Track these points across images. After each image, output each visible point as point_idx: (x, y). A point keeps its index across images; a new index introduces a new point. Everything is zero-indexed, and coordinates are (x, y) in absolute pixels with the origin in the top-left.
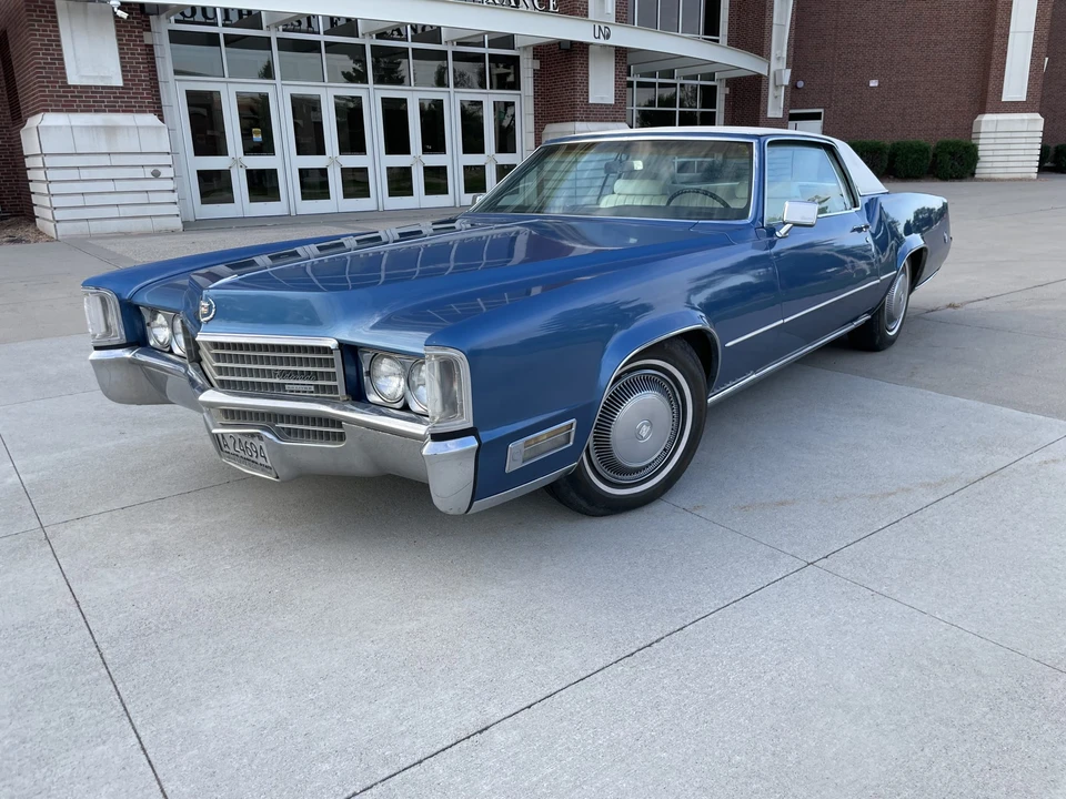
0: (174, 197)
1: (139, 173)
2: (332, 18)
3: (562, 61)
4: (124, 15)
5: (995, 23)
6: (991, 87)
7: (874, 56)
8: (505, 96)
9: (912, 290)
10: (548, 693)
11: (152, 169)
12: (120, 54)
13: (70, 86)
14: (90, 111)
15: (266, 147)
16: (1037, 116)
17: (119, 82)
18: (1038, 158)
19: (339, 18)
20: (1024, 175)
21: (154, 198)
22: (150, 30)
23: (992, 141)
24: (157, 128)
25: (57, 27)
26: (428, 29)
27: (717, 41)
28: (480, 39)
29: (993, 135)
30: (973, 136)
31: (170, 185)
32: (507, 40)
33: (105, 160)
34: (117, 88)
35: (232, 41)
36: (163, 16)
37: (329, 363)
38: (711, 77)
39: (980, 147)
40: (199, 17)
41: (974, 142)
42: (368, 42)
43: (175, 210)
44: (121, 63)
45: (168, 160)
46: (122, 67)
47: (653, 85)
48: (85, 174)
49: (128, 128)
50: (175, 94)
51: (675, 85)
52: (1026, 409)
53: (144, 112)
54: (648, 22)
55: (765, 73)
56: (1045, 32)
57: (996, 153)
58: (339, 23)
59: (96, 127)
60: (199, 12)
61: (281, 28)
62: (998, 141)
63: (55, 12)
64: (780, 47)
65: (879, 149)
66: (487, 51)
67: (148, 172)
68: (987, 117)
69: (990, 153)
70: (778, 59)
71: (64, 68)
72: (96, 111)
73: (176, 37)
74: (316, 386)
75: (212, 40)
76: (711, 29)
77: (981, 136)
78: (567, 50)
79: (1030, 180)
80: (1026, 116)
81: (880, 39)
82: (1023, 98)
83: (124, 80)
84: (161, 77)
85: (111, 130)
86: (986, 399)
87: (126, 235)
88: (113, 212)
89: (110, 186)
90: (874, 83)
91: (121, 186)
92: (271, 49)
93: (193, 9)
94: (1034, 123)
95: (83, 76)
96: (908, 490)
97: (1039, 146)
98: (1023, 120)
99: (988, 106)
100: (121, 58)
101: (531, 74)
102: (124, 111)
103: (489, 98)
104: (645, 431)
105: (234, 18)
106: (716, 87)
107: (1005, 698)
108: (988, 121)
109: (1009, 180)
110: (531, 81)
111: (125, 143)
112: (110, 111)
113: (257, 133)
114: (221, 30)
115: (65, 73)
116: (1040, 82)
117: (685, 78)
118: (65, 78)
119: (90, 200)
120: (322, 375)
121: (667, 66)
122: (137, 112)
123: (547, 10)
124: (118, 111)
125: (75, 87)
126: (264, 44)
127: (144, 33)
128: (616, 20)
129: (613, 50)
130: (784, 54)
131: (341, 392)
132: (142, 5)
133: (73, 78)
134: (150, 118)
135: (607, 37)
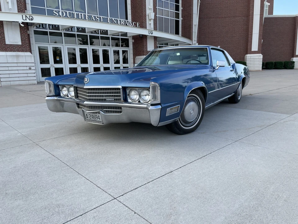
0: (35, 75)
1: (25, 68)
3: (140, 40)
4: (23, 25)
5: (249, 31)
6: (249, 47)
7: (219, 40)
8: (125, 49)
9: (242, 88)
10: (184, 165)
11: (29, 67)
12: (21, 36)
13: (6, 45)
14: (12, 51)
15: (60, 62)
16: (261, 55)
17: (20, 43)
18: (262, 65)
20: (258, 70)
21: (29, 75)
22: (29, 30)
23: (250, 61)
24: (30, 56)
25: (3, 28)
26: (104, 31)
27: (179, 36)
28: (118, 34)
29: (250, 60)
30: (245, 60)
31: (34, 71)
32: (125, 34)
33: (16, 65)
34: (20, 45)
35: (51, 34)
36: (32, 26)
37: (119, 93)
38: (178, 45)
39: (247, 63)
41: (245, 61)
42: (88, 34)
43: (35, 78)
44: (21, 38)
45: (33, 65)
46: (21, 39)
48: (10, 68)
49: (22, 56)
50: (35, 47)
52: (276, 113)
53: (27, 52)
54: (161, 30)
55: (192, 44)
56: (262, 33)
57: (251, 64)
58: (80, 30)
59: (14, 56)
61: (65, 30)
62: (251, 61)
63: (3, 25)
64: (195, 38)
66: (120, 37)
67: (28, 68)
68: (248, 55)
69: (250, 64)
71: (5, 40)
72: (13, 51)
73: (36, 32)
74: (114, 99)
75: (45, 33)
76: (177, 33)
77: (247, 60)
78: (141, 37)
79: (260, 71)
80: (258, 55)
81: (220, 36)
82: (257, 50)
83: (22, 43)
84: (31, 43)
85: (18, 56)
86: (265, 111)
87: (21, 85)
88: (17, 79)
89: (17, 72)
90: (219, 47)
91: (20, 72)
92: (62, 36)
93: (40, 24)
94: (260, 56)
95: (10, 42)
96: (254, 128)
97: (262, 62)
98: (257, 56)
99: (248, 52)
100: (21, 37)
101: (132, 43)
102: (21, 51)
103: (121, 49)
104: (192, 112)
105: (51, 27)
107: (291, 161)
108: (248, 56)
109: (255, 71)
110: (132, 45)
111: (21, 60)
112: (17, 51)
113: (58, 58)
114: (48, 31)
115: (5, 41)
116: (261, 46)
117: (171, 45)
118: (5, 42)
119: (11, 76)
120: (116, 96)
121: (166, 42)
122: (25, 52)
123: (136, 26)
124: (20, 51)
125: (8, 45)
126: (60, 34)
127: (28, 31)
128: (154, 29)
129: (153, 37)
130: (196, 40)
131: (122, 99)
132: (27, 23)
133: (8, 42)
134: (29, 54)
135: (152, 34)
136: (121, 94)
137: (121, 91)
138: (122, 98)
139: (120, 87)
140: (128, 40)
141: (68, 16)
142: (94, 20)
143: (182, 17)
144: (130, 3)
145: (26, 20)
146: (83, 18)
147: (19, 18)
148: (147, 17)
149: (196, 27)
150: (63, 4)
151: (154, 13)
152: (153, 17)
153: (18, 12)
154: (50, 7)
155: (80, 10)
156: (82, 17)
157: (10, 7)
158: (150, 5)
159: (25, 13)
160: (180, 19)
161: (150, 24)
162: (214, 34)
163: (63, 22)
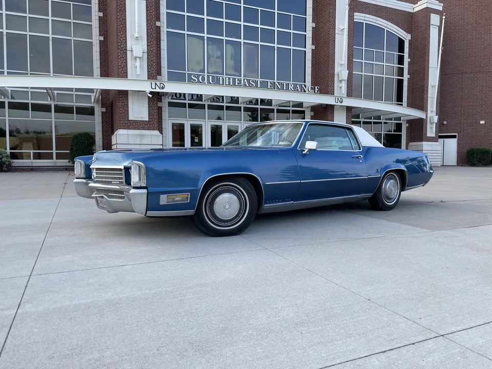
2: (232, 97)
3: (323, 111)
4: (151, 96)
7: (482, 110)
9: (402, 190)
12: (149, 109)
13: (129, 120)
14: (135, 129)
15: (199, 144)
17: (146, 118)
19: (234, 97)
22: (161, 102)
24: (158, 135)
25: (128, 99)
27: (402, 105)
28: (288, 104)
32: (300, 105)
33: (138, 147)
34: (146, 121)
35: (191, 106)
36: (167, 97)
37: (121, 174)
38: (399, 119)
40: (182, 98)
42: (243, 106)
46: (149, 114)
47: (370, 123)
49: (148, 135)
50: (168, 124)
51: (381, 123)
53: (154, 130)
55: (425, 117)
59: (137, 135)
60: (182, 95)
61: (209, 101)
63: (128, 95)
64: (432, 107)
65: (486, 151)
66: (291, 109)
70: (432, 111)
71: (128, 114)
72: (137, 129)
73: (171, 104)
74: (119, 182)
75: (184, 105)
76: (399, 99)
78: (325, 108)
81: (484, 103)
83: (149, 118)
84: (163, 118)
85: (142, 136)
90: (482, 122)
92: (205, 109)
93: (180, 94)
95: (134, 117)
100: (149, 111)
101: (309, 117)
102: (147, 129)
105: (195, 97)
106: (401, 123)
111: (146, 141)
112: (142, 129)
113: (196, 139)
114: (187, 102)
115: (128, 116)
117: (386, 120)
120: (120, 178)
122: (152, 130)
123: (314, 92)
124: (145, 129)
125: (131, 120)
126: (203, 107)
127: (158, 103)
128: (347, 96)
129: (345, 108)
130: (435, 110)
131: (124, 182)
132: (158, 93)
133: (131, 118)
134: (157, 132)
135: (342, 102)
136: (123, 176)
137: (123, 172)
138: (124, 180)
139: (122, 167)
140: (303, 112)
141: (211, 82)
142: (247, 85)
143: (408, 74)
144: (310, 58)
145: (155, 88)
146: (231, 84)
147: (147, 87)
148: (336, 77)
149: (435, 88)
150: (210, 65)
151: (348, 71)
152: (345, 77)
153: (148, 78)
154: (192, 70)
155: (232, 73)
156: (229, 82)
157: (138, 72)
158: (341, 60)
159: (156, 79)
160: (406, 77)
161: (341, 88)
162: (473, 100)
163: (208, 91)
